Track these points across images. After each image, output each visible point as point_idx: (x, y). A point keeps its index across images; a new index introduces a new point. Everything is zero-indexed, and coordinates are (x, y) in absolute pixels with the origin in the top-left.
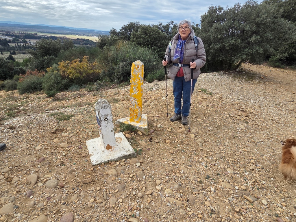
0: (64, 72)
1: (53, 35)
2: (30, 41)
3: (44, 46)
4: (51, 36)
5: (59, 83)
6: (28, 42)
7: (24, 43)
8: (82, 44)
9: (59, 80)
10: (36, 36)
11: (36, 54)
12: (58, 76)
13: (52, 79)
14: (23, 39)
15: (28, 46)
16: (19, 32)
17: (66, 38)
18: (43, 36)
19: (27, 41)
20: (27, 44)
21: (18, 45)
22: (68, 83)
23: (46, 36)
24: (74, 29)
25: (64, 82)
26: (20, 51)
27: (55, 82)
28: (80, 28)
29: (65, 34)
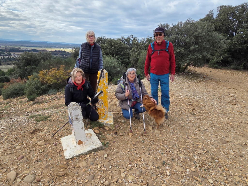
0: (43, 79)
1: (34, 48)
2: (14, 53)
3: (26, 58)
4: (33, 49)
5: (39, 88)
6: (13, 55)
7: (9, 55)
8: (59, 55)
9: (38, 86)
10: (19, 49)
11: (19, 65)
12: (38, 83)
13: (33, 85)
14: (8, 53)
15: (12, 58)
16: (5, 47)
17: (46, 50)
18: (25, 49)
19: (11, 54)
20: (12, 57)
21: (4, 58)
22: (47, 88)
23: (28, 49)
24: (52, 43)
25: (43, 87)
26: (6, 62)
27: (36, 88)
28: (57, 42)
29: (44, 47)
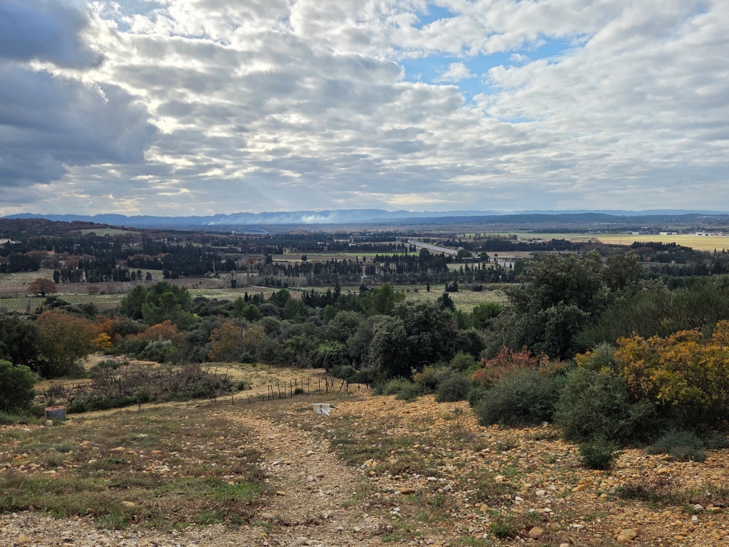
0: (638, 373)
1: (559, 237)
2: (496, 255)
3: (553, 275)
4: (554, 240)
5: (615, 411)
6: (492, 260)
7: (482, 261)
8: (649, 258)
9: (617, 402)
10: (513, 242)
11: (524, 300)
12: (616, 388)
13: (592, 393)
14: (479, 253)
15: (489, 269)
16: (474, 235)
17: (598, 244)
18: (531, 240)
19: (488, 257)
20: (488, 265)
21: (467, 268)
23: (539, 241)
24: (627, 215)
25: (638, 411)
26: (469, 282)
27: (604, 407)
28: (647, 209)
29: (595, 231)
